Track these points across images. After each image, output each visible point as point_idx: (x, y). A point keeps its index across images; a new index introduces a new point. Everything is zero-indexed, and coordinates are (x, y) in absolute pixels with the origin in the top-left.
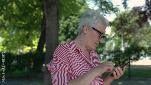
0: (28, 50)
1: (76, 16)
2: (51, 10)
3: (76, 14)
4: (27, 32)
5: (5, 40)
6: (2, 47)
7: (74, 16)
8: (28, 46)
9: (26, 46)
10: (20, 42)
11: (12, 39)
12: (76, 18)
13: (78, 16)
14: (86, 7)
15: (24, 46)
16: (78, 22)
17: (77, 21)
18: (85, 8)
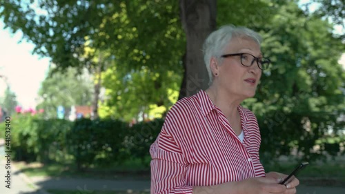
0: (158, 113)
1: (267, 31)
2: (198, 18)
3: (267, 26)
4: (157, 75)
5: (110, 94)
6: (107, 108)
7: (262, 32)
8: (159, 105)
9: (155, 106)
10: (144, 97)
11: (127, 90)
12: (267, 35)
13: (271, 32)
14: (291, 7)
15: (151, 106)
16: (272, 45)
17: (269, 43)
18: (288, 11)
